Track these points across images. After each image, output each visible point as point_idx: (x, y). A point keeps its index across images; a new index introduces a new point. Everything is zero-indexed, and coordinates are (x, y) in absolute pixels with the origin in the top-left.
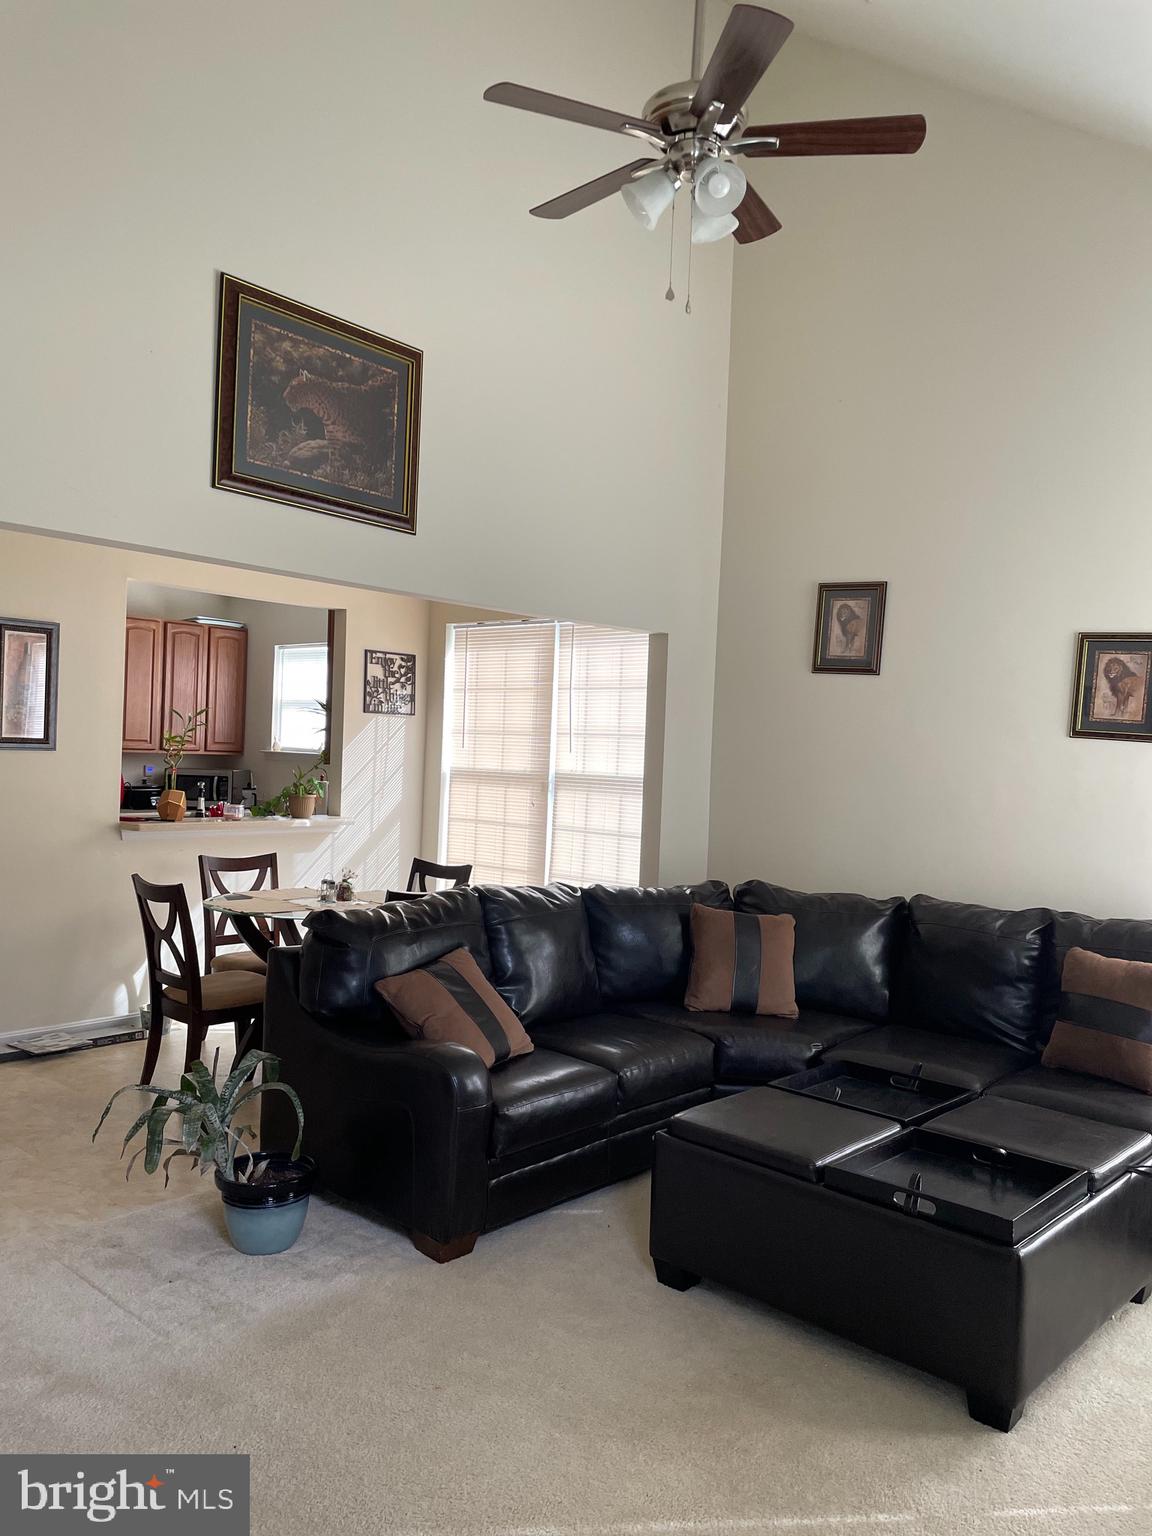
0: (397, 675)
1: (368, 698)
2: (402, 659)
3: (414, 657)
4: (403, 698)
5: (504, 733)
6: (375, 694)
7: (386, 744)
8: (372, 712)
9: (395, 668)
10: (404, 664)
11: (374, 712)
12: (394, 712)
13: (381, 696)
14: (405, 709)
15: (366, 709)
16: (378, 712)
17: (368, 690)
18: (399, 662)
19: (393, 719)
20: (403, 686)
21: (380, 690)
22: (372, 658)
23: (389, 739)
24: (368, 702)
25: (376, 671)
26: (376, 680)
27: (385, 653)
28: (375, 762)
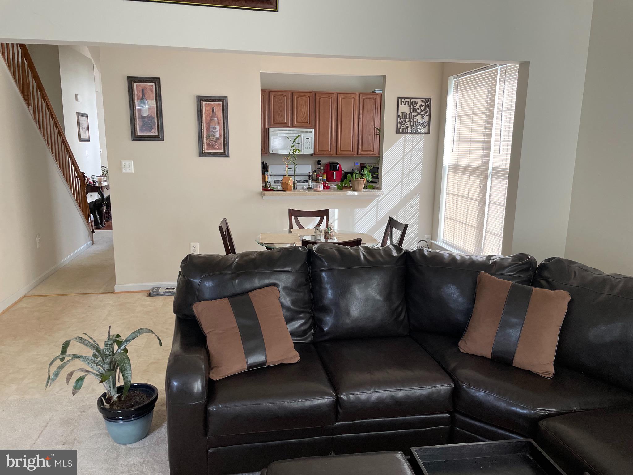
0: (418, 111)
1: (399, 125)
2: (422, 101)
3: (431, 99)
4: (422, 124)
5: (471, 142)
6: (404, 123)
7: (411, 150)
8: (401, 133)
9: (418, 106)
10: (423, 104)
11: (403, 133)
12: (416, 132)
13: (407, 123)
14: (424, 130)
15: (398, 131)
16: (405, 133)
17: (399, 120)
18: (420, 103)
19: (415, 136)
20: (423, 117)
21: (407, 120)
22: (402, 102)
23: (413, 147)
24: (399, 127)
25: (405, 109)
26: (405, 115)
27: (411, 98)
28: (403, 161)
